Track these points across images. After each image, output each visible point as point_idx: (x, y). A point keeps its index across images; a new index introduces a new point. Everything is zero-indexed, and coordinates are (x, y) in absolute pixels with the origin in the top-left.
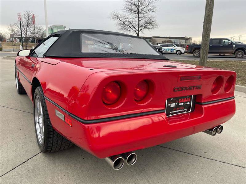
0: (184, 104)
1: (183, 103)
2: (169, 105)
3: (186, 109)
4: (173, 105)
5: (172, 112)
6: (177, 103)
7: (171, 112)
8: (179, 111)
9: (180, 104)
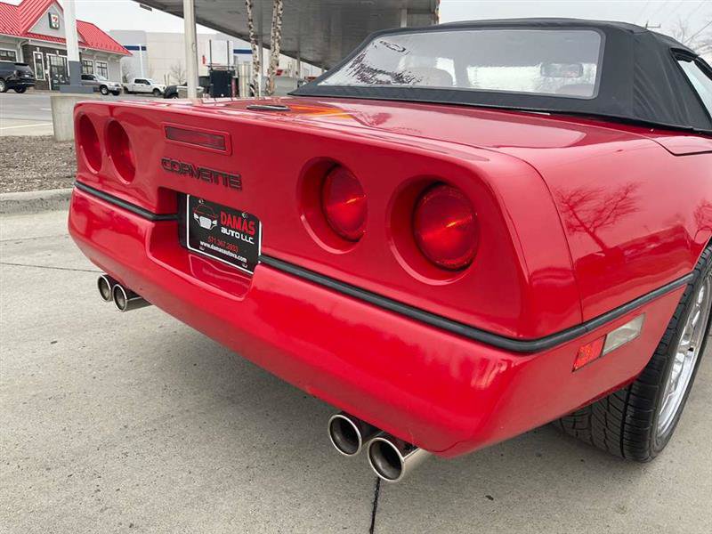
0: (237, 235)
1: (233, 232)
2: (196, 216)
3: (244, 260)
4: (206, 223)
5: (205, 245)
6: (215, 222)
7: (202, 243)
8: (225, 252)
9: (224, 230)
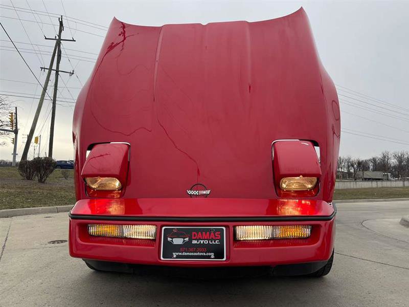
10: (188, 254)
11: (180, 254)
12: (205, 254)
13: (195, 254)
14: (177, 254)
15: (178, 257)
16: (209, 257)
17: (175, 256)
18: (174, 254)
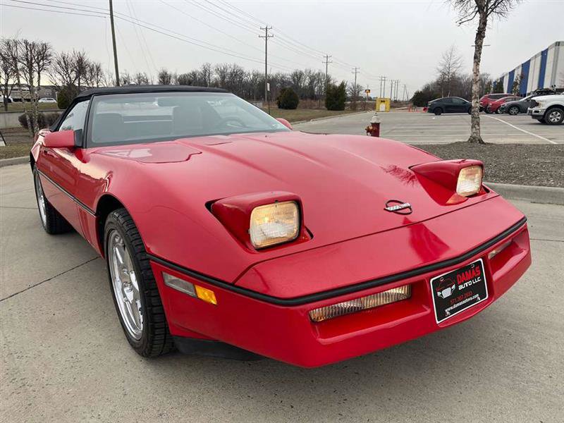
10: (458, 305)
11: (452, 308)
12: (471, 299)
13: (464, 302)
14: (449, 309)
15: (452, 312)
16: (475, 300)
17: (448, 313)
18: (446, 311)
